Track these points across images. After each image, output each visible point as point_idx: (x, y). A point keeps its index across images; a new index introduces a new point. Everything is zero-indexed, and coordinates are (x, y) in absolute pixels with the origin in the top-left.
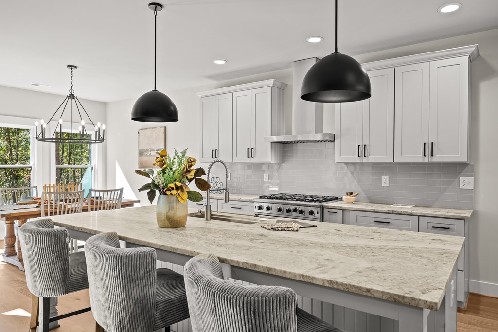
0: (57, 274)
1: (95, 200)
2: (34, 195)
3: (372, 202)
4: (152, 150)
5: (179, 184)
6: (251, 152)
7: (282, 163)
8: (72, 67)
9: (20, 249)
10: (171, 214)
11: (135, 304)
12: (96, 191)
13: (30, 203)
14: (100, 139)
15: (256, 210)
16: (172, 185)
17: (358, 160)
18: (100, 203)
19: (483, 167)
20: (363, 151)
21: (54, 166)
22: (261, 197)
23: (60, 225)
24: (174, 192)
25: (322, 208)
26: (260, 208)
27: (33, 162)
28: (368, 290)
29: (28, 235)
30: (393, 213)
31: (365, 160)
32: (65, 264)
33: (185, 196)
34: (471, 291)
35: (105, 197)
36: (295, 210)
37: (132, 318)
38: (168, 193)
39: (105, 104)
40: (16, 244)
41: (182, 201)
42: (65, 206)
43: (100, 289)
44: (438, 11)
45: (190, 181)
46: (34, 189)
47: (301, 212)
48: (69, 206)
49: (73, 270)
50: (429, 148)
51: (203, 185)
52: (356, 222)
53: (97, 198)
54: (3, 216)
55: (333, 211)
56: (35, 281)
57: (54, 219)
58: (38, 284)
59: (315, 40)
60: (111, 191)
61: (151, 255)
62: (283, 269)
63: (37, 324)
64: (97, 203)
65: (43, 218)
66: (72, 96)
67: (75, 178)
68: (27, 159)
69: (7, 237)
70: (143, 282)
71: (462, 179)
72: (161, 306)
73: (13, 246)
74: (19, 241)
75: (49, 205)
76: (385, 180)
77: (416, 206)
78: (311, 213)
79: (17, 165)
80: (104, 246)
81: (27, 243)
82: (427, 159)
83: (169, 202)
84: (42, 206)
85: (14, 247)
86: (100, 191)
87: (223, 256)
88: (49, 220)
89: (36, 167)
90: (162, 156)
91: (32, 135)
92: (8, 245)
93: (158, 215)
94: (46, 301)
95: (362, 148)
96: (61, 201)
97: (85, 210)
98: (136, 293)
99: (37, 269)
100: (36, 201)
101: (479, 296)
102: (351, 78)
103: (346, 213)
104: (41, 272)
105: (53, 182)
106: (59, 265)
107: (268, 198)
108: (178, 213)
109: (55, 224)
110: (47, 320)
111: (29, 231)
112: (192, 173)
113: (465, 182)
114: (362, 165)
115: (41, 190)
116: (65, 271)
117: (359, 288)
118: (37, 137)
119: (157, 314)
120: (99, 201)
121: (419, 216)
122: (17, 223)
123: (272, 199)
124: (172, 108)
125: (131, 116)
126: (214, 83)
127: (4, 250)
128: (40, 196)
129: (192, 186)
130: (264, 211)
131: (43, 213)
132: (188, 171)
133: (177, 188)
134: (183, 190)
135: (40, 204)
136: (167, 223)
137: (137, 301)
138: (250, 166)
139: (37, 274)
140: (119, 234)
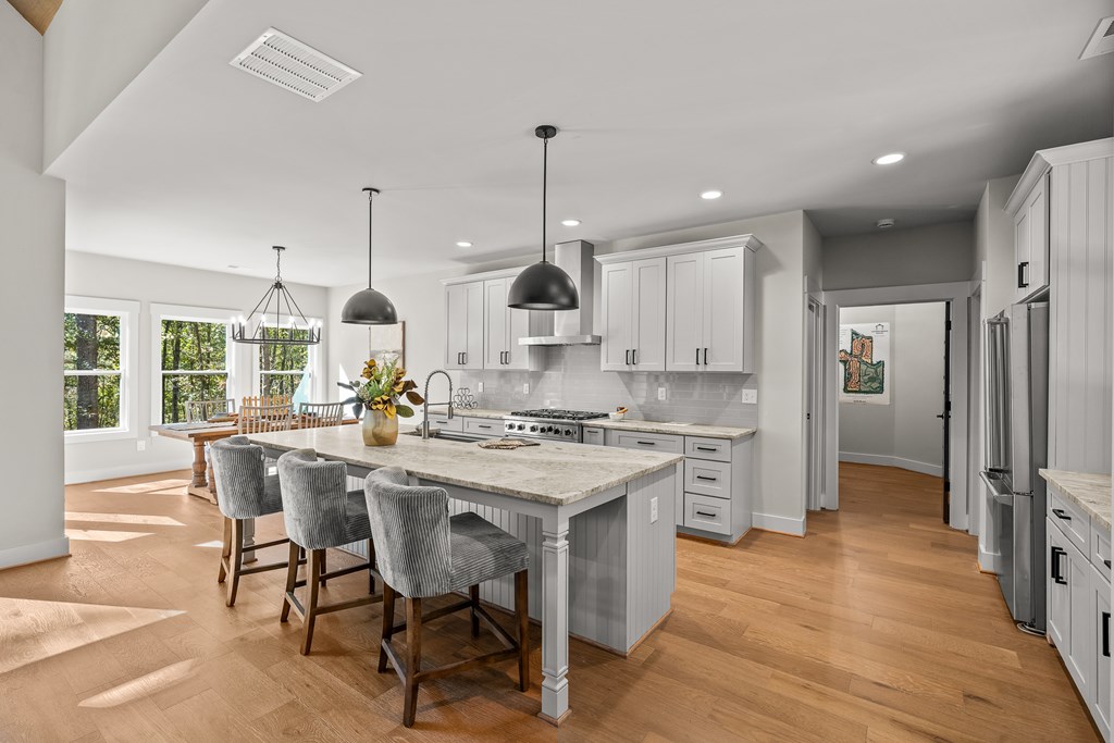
0: (252, 494)
1: (307, 417)
2: (231, 411)
3: (648, 419)
4: (387, 352)
5: (386, 398)
6: (505, 357)
7: (546, 370)
8: (279, 248)
9: (212, 478)
10: (378, 430)
11: (324, 516)
12: (313, 405)
13: (224, 421)
14: (315, 340)
15: (506, 429)
16: (378, 399)
17: (627, 368)
18: (314, 421)
19: (767, 378)
20: (632, 357)
21: (257, 372)
22: (513, 414)
23: (257, 443)
24: (380, 406)
25: (582, 426)
26: (511, 427)
27: (230, 366)
28: (519, 493)
29: (220, 451)
30: (658, 432)
31: (634, 368)
32: (259, 484)
33: (394, 411)
34: (754, 526)
35: (320, 412)
36: (550, 429)
37: (322, 530)
38: (374, 407)
39: (326, 290)
40: (207, 471)
41: (389, 417)
42: (268, 424)
43: (291, 502)
44: (699, 196)
45: (401, 394)
46: (230, 403)
47: (557, 432)
48: (274, 425)
49: (268, 491)
50: (702, 355)
51: (415, 399)
52: (619, 444)
53: (310, 415)
54: (190, 436)
55: (594, 430)
56: (227, 501)
57: (250, 437)
58: (231, 504)
59: (571, 223)
60: (333, 405)
61: (341, 468)
62: (458, 478)
63: (230, 554)
64: (309, 421)
65: (240, 435)
66: (278, 285)
67: (292, 386)
68: (223, 359)
69: (195, 463)
70: (332, 495)
71: (744, 391)
72: (352, 520)
73: (203, 474)
74: (211, 468)
75: (248, 423)
76: (662, 393)
77: (695, 424)
78: (568, 432)
79: (208, 371)
80: (297, 460)
81: (219, 461)
82: (701, 368)
83: (376, 418)
84: (240, 424)
85: (204, 476)
86: (319, 405)
87: (411, 469)
88: (245, 438)
89: (233, 374)
90: (370, 367)
91: (229, 333)
92: (196, 472)
93: (365, 432)
94: (239, 522)
95: (630, 353)
96: (264, 417)
97: (294, 428)
98: (325, 505)
99: (230, 488)
100: (233, 418)
101: (762, 531)
102: (554, 289)
103: (608, 432)
104: (233, 491)
105: (257, 394)
106: (253, 485)
107: (521, 415)
108: (386, 430)
109: (251, 442)
110: (240, 550)
111: (222, 448)
112: (401, 386)
113: (748, 395)
114: (631, 374)
115: (239, 404)
116: (260, 491)
117: (512, 491)
118: (234, 338)
119: (348, 527)
120: (312, 418)
121: (684, 436)
122: (208, 446)
123: (526, 415)
124: (389, 310)
125: (341, 319)
126: (464, 266)
127: (191, 481)
128: (237, 412)
129: (403, 400)
130: (515, 430)
131: (240, 431)
132: (396, 384)
133: (385, 402)
134: (391, 404)
135: (237, 422)
136: (373, 440)
137: (326, 513)
138: (503, 374)
139: (230, 493)
140: (317, 451)
